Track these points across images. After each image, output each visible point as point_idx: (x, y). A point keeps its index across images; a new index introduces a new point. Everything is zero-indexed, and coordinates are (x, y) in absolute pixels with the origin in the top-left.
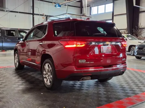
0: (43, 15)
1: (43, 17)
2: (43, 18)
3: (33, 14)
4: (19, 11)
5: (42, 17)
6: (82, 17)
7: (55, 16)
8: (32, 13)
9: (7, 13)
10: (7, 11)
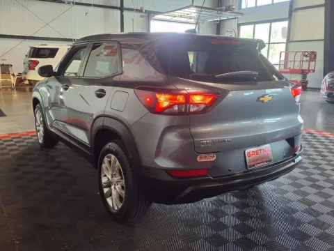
0: (140, 11)
1: (142, 14)
2: (141, 16)
3: (122, 9)
4: (92, 3)
5: (139, 14)
6: (224, 13)
7: (166, 13)
8: (119, 5)
9: (69, 6)
10: (69, 3)
